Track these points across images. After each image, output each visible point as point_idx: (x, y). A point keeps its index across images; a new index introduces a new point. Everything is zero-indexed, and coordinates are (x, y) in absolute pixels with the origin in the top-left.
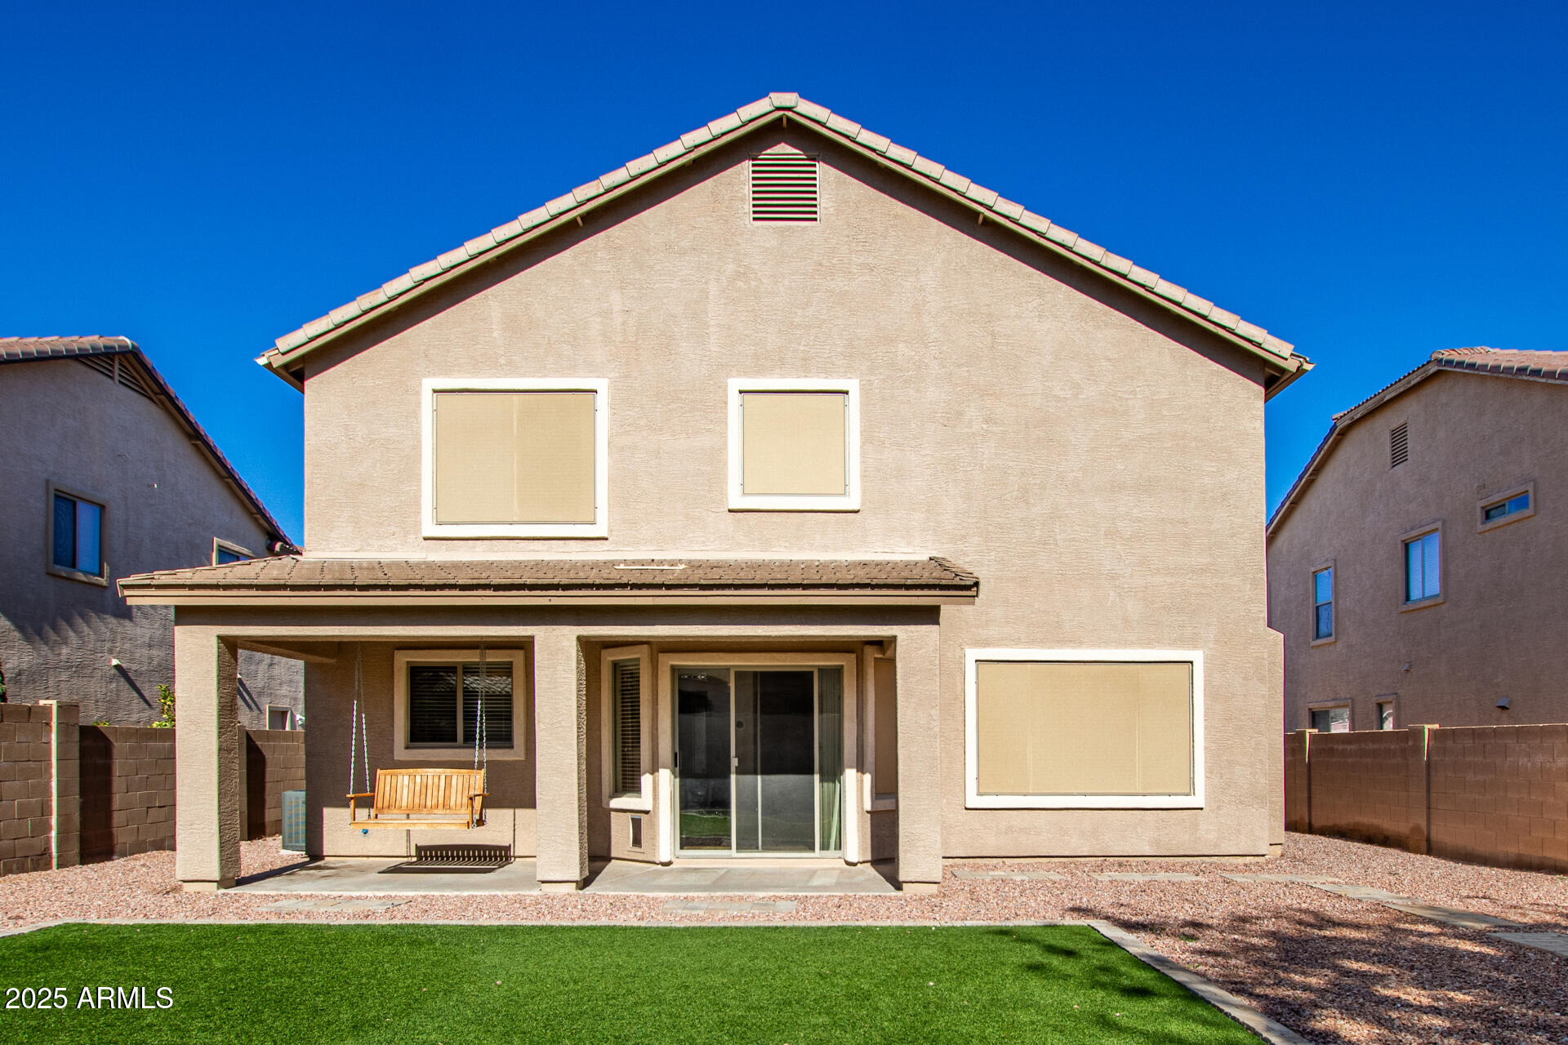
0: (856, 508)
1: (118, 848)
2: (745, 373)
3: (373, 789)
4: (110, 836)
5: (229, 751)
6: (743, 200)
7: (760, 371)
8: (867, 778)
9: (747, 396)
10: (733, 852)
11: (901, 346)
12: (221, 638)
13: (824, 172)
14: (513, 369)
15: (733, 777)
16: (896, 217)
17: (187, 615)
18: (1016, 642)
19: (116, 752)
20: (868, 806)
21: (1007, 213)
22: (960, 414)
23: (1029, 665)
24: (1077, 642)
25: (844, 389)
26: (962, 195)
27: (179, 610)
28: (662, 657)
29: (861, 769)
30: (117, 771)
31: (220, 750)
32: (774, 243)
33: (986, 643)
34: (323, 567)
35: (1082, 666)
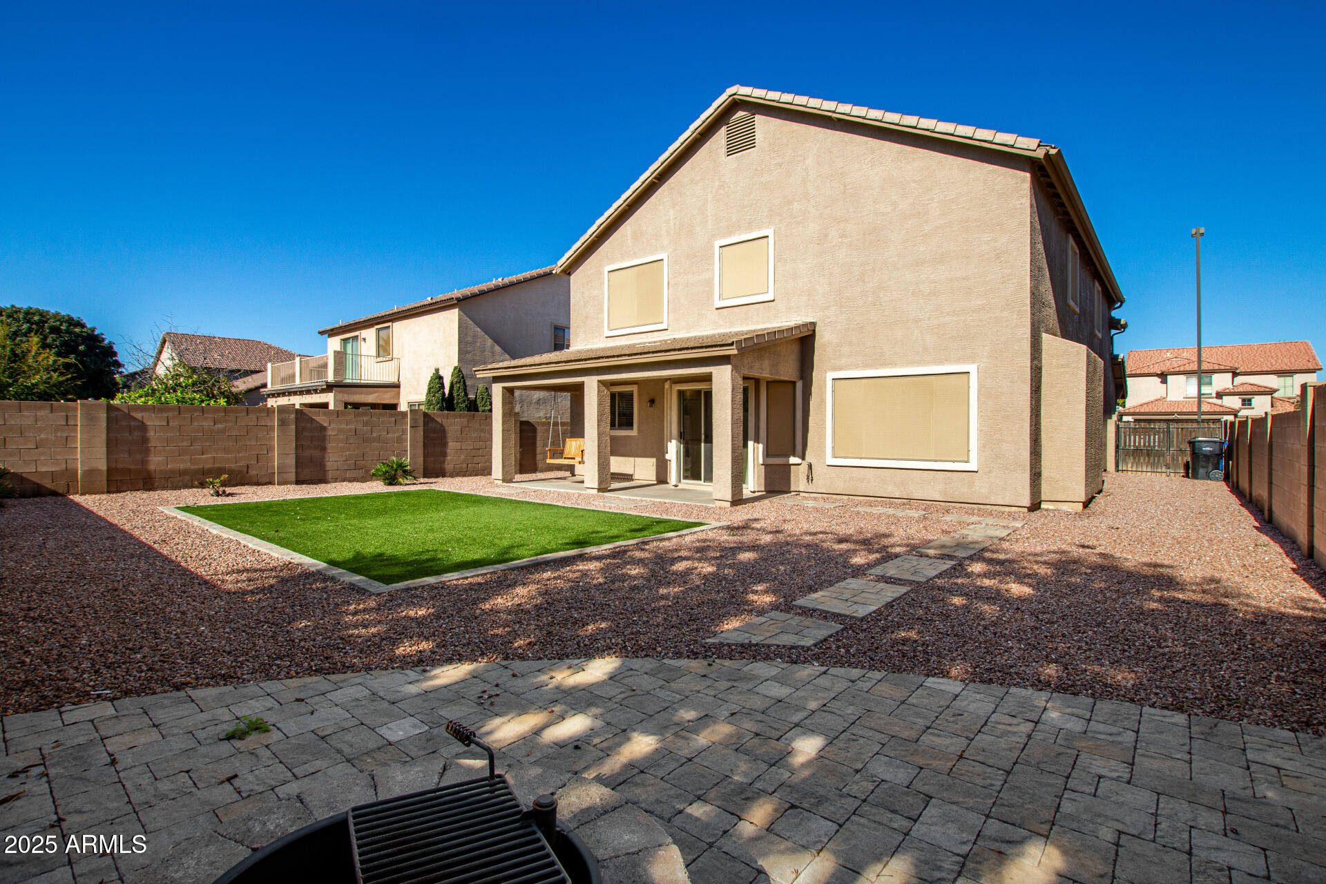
0: (772, 299)
1: (539, 469)
2: (723, 237)
3: (564, 447)
4: (536, 464)
5: (508, 431)
6: (722, 147)
7: (730, 234)
8: (761, 446)
9: (724, 248)
10: (702, 482)
11: (796, 204)
12: (504, 388)
13: (759, 119)
14: (635, 255)
15: (703, 444)
16: (793, 131)
17: (497, 379)
18: (856, 367)
19: (538, 431)
20: (761, 461)
21: (843, 112)
22: (826, 235)
23: (863, 380)
24: (893, 364)
25: (766, 235)
26: (819, 109)
27: (494, 377)
28: (674, 386)
29: (757, 440)
30: (538, 438)
31: (503, 430)
32: (736, 165)
33: (840, 369)
34: (579, 352)
35: (896, 379)
